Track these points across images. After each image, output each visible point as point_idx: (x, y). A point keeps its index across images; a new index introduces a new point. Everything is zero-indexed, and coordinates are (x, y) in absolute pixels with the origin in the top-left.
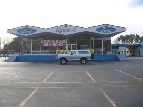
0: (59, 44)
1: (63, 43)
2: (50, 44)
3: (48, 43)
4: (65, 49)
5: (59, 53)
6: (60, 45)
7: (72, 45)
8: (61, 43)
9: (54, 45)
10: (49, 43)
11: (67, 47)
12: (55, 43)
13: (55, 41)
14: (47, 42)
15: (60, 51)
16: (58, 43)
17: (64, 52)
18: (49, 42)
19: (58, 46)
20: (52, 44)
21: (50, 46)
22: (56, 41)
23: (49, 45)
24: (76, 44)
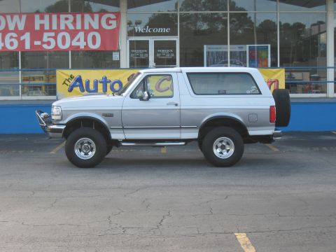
0: (81, 35)
1: (101, 30)
2: (27, 37)
3: (16, 30)
4: (116, 65)
5: (77, 89)
6: (82, 45)
7: (151, 40)
8: (92, 29)
9: (49, 42)
10: (21, 33)
11: (124, 56)
12: (57, 32)
13: (54, 17)
14: (11, 27)
15: (79, 80)
16: (73, 34)
17: (105, 81)
18: (21, 27)
19: (76, 51)
20: (37, 35)
21: (28, 46)
22: (63, 17)
23: (22, 43)
24: (177, 39)
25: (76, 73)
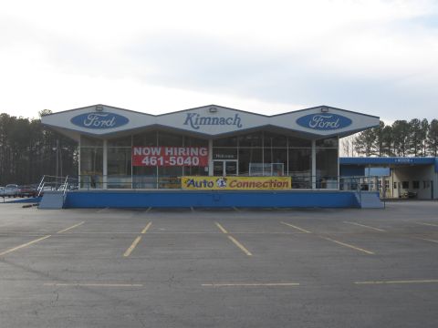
0: (189, 158)
1: (199, 156)
2: (161, 159)
3: (156, 155)
4: (206, 174)
5: (192, 186)
6: (189, 163)
7: (224, 161)
8: (194, 155)
9: (173, 162)
10: (158, 157)
11: (211, 169)
12: (177, 157)
13: (176, 149)
14: (153, 154)
15: (192, 181)
16: (185, 158)
17: (205, 182)
18: (158, 154)
19: (187, 167)
20: (166, 158)
21: (162, 164)
22: (180, 149)
23: (159, 162)
24: (237, 161)
25: (191, 178)
